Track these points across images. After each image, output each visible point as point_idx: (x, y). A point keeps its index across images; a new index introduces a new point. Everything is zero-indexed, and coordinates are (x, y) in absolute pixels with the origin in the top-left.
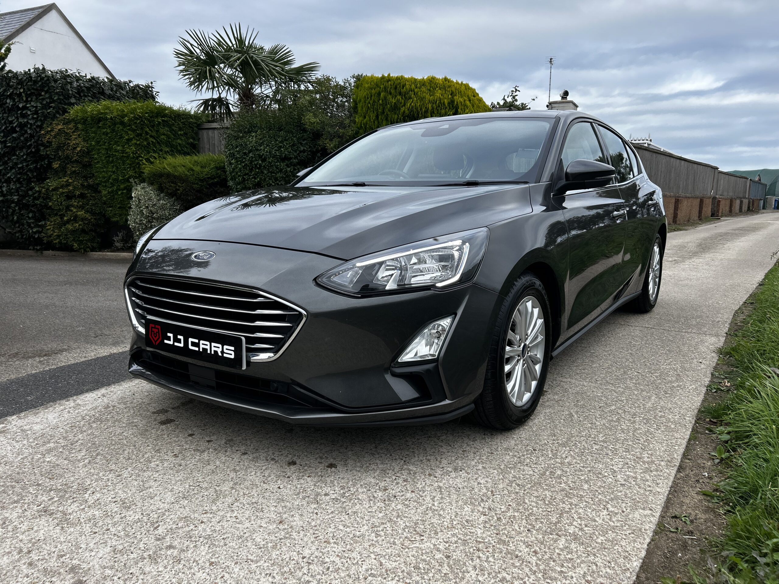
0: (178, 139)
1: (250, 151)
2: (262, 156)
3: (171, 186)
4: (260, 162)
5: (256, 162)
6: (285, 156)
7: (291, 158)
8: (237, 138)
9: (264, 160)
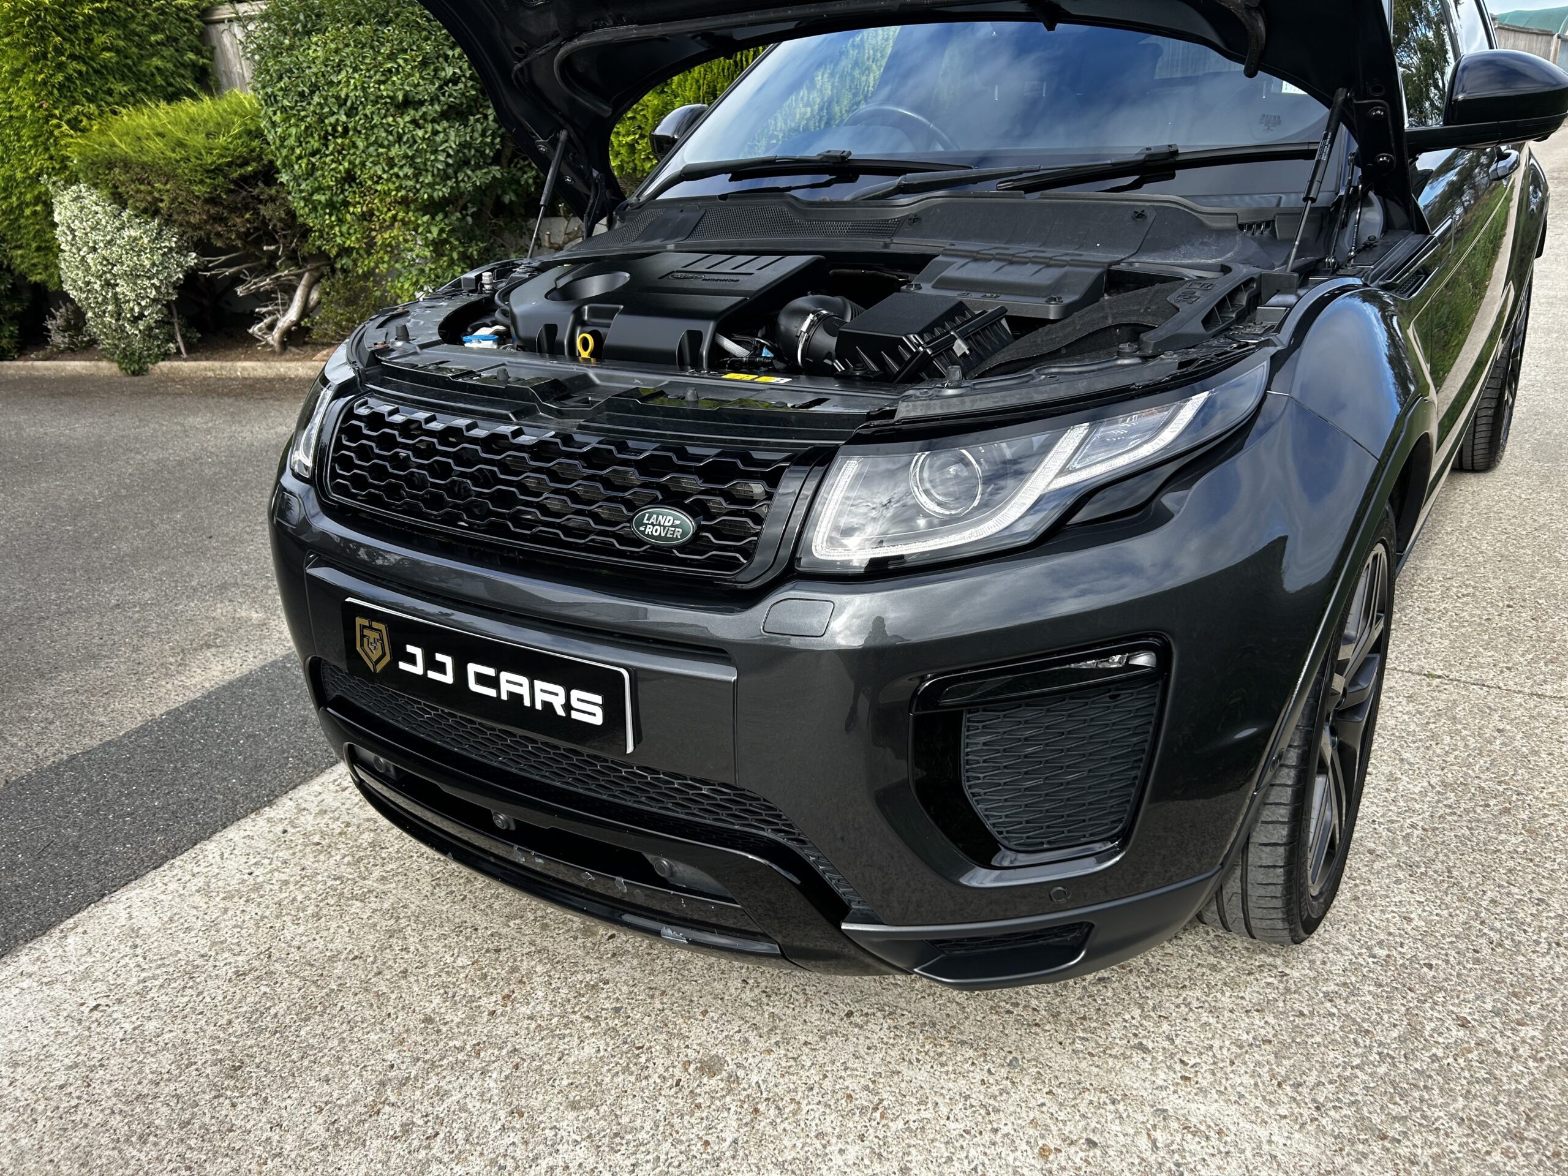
0: (153, 55)
1: (314, 88)
2: (346, 100)
3: (138, 191)
4: (344, 118)
5: (332, 120)
6: (406, 96)
7: (422, 103)
8: (277, 50)
9: (351, 112)
